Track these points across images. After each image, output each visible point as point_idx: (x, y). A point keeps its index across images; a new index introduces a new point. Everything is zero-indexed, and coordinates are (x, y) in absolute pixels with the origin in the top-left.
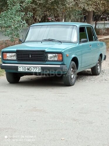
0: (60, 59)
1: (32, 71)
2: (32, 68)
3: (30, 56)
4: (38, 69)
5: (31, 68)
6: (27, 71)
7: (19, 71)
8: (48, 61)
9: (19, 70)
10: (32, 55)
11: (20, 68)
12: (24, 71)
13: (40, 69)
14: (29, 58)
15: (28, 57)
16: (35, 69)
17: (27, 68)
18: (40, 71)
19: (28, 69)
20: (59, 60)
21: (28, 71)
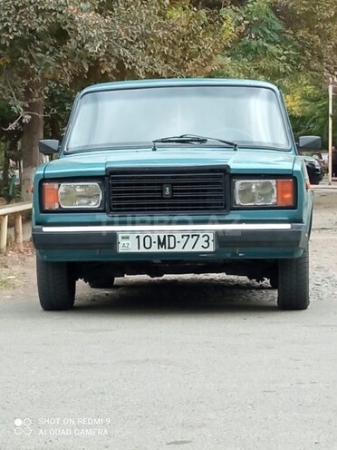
0: (283, 199)
1: (178, 249)
2: (178, 237)
3: (167, 191)
4: (202, 241)
5: (172, 238)
6: (155, 249)
7: (120, 251)
8: (238, 209)
9: (120, 246)
10: (176, 188)
11: (128, 238)
12: (143, 250)
13: (211, 238)
14: (162, 198)
15: (158, 195)
16: (192, 241)
17: (155, 239)
18: (211, 249)
19: (161, 244)
20: (280, 204)
21: (162, 250)
